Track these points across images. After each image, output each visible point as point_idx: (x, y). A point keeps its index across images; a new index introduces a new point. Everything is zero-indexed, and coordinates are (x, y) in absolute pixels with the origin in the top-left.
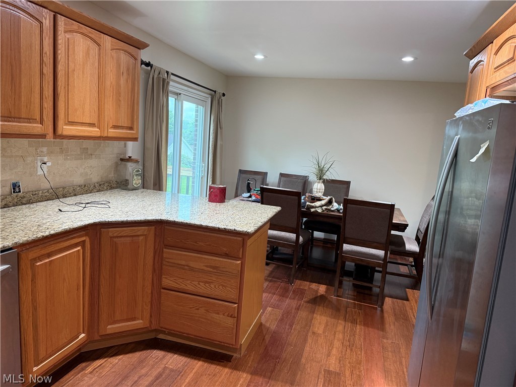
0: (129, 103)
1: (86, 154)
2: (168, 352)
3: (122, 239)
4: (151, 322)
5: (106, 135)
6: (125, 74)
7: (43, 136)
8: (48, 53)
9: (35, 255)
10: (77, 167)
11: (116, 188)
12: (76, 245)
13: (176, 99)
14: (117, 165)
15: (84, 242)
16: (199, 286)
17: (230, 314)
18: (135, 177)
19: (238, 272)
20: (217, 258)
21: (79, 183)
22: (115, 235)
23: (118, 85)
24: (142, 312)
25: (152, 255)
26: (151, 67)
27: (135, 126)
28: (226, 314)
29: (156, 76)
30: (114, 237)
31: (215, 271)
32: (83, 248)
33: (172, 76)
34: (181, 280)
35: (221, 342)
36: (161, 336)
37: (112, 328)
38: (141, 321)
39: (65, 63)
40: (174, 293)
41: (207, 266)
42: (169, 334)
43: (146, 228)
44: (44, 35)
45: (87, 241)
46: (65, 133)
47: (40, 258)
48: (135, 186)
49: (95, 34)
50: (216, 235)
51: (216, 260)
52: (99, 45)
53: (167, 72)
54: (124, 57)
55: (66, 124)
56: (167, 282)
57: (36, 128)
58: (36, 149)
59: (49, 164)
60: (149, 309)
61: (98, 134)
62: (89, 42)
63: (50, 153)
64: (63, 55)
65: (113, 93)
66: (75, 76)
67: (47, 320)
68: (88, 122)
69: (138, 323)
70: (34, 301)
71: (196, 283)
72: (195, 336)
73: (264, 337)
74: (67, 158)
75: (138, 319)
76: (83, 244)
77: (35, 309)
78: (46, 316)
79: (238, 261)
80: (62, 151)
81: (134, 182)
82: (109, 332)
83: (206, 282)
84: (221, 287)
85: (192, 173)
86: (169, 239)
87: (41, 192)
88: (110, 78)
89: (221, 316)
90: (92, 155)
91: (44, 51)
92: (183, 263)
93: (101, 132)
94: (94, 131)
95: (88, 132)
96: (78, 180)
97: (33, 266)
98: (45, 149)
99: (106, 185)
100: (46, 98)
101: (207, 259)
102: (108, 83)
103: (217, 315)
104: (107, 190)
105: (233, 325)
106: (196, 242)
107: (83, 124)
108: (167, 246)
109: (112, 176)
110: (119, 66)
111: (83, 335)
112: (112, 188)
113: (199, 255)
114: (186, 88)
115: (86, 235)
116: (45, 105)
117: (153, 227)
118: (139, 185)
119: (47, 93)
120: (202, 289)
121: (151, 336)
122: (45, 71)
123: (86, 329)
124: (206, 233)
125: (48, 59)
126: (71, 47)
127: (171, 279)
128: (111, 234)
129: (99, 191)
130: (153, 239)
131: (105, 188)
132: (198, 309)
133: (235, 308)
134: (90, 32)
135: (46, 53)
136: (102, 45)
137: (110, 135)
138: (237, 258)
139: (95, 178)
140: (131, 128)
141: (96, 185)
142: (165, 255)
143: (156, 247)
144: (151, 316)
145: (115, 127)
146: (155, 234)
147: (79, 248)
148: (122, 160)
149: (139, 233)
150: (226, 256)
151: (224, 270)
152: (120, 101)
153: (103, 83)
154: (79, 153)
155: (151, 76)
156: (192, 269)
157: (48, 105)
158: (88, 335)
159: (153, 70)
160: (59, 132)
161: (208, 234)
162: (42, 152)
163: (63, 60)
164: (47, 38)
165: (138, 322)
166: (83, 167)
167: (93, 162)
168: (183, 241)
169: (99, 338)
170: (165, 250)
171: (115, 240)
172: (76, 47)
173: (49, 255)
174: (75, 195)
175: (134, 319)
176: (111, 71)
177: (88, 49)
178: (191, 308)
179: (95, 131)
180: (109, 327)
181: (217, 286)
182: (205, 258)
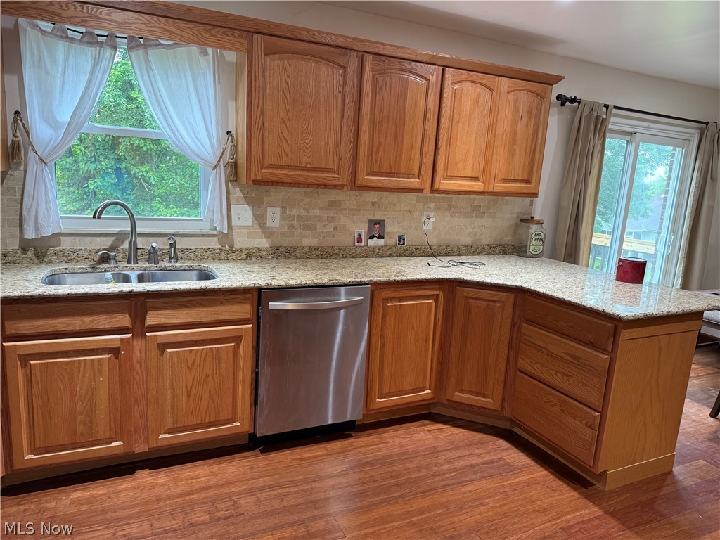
0: (528, 151)
1: (477, 211)
2: (516, 447)
3: (478, 302)
4: (502, 407)
5: (491, 189)
6: (525, 118)
7: (420, 191)
8: (432, 109)
9: (387, 296)
10: (465, 226)
11: (511, 253)
12: (428, 297)
13: (628, 141)
14: (516, 227)
15: (437, 295)
16: (556, 377)
17: (589, 424)
18: (534, 242)
19: (604, 370)
20: (580, 347)
21: (466, 243)
22: (470, 295)
23: (514, 132)
24: (493, 390)
25: (509, 327)
26: (579, 103)
27: (534, 179)
28: (584, 422)
29: (585, 114)
30: (469, 297)
31: (576, 362)
32: (436, 302)
33: (614, 110)
34: (537, 365)
35: (577, 458)
36: (516, 430)
37: (459, 396)
38: (491, 401)
39: (450, 116)
40: (530, 378)
41: (566, 354)
42: (525, 430)
43: (505, 294)
44: (430, 91)
45: (440, 296)
46: (442, 187)
47: (392, 299)
48: (533, 252)
49: (487, 79)
50: (581, 315)
51: (578, 348)
52: (492, 90)
53: (607, 106)
54: (524, 98)
55: (444, 179)
56: (524, 363)
57: (414, 182)
58: (424, 205)
59: (433, 220)
60: (501, 390)
61: (482, 189)
62: (479, 89)
63: (437, 209)
64: (449, 106)
65: (506, 141)
66: (459, 128)
67: (392, 359)
68: (469, 176)
69: (487, 402)
70: (383, 337)
71: (553, 372)
72: (549, 440)
73: (662, 487)
74: (455, 216)
75: (488, 397)
76: (436, 297)
77: (383, 345)
78: (392, 355)
79: (606, 355)
80: (450, 207)
81: (532, 248)
82: (455, 399)
83: (564, 374)
84: (580, 385)
85: (654, 248)
86: (528, 312)
87: (423, 247)
88: (504, 123)
89: (579, 423)
90: (484, 213)
91: (429, 107)
92: (541, 344)
93: (485, 186)
94: (478, 186)
95: (469, 186)
96: (465, 239)
97: (384, 306)
98: (432, 205)
99: (499, 248)
100: (426, 153)
101: (568, 344)
102: (500, 131)
103: (573, 420)
104: (499, 254)
105: (592, 440)
106: (557, 321)
107: (463, 178)
108: (528, 321)
109: (508, 239)
110: (516, 108)
111: (428, 391)
112: (505, 253)
113: (559, 338)
114: (646, 124)
115: (440, 290)
116: (424, 160)
117: (513, 295)
118: (539, 252)
119: (427, 148)
120: (559, 381)
121: (507, 426)
122: (427, 127)
123: (433, 386)
124: (569, 311)
125: (432, 115)
126: (457, 98)
127: (527, 361)
128: (465, 294)
129: (488, 254)
130: (512, 310)
131: (497, 252)
132: (552, 406)
133: (595, 417)
134: (482, 79)
135: (430, 109)
136: (495, 89)
137: (496, 190)
138: (605, 351)
139: (486, 240)
140: (528, 182)
141: (486, 248)
142: (523, 331)
143: (516, 320)
144: (503, 399)
145: (505, 180)
146: (515, 304)
147: (431, 301)
148: (522, 220)
149: (495, 299)
150: (591, 345)
151: (587, 363)
152: (514, 150)
153: (494, 132)
154: (469, 210)
155: (578, 115)
156: (550, 354)
157: (428, 160)
158: (434, 392)
159: (581, 107)
160: (436, 187)
161: (572, 312)
162: (429, 207)
163: (448, 113)
164: (432, 95)
165: (487, 400)
166: (473, 226)
167: (486, 221)
168: (544, 317)
169: (446, 402)
170: (524, 324)
171: (469, 301)
172: (463, 97)
173: (400, 299)
174: (459, 255)
175: (484, 395)
176: (506, 116)
177: (478, 97)
178: (545, 402)
179: (476, 185)
180: (456, 394)
181: (576, 383)
182: (565, 343)
